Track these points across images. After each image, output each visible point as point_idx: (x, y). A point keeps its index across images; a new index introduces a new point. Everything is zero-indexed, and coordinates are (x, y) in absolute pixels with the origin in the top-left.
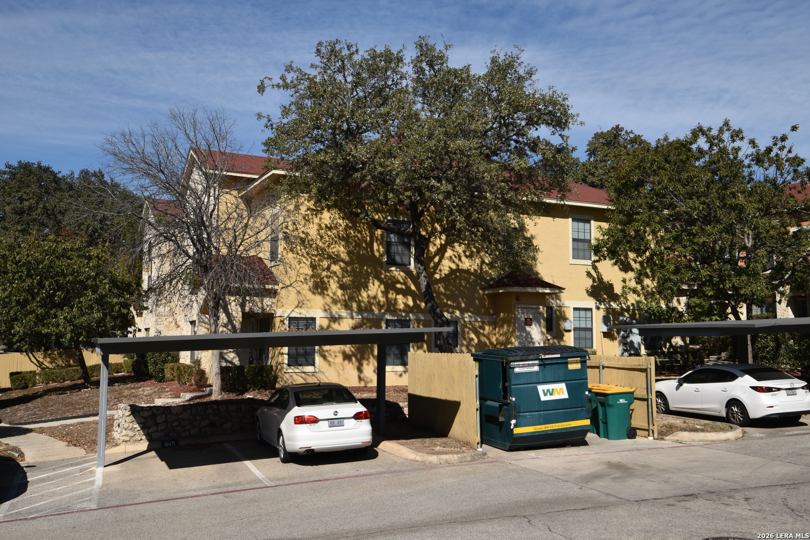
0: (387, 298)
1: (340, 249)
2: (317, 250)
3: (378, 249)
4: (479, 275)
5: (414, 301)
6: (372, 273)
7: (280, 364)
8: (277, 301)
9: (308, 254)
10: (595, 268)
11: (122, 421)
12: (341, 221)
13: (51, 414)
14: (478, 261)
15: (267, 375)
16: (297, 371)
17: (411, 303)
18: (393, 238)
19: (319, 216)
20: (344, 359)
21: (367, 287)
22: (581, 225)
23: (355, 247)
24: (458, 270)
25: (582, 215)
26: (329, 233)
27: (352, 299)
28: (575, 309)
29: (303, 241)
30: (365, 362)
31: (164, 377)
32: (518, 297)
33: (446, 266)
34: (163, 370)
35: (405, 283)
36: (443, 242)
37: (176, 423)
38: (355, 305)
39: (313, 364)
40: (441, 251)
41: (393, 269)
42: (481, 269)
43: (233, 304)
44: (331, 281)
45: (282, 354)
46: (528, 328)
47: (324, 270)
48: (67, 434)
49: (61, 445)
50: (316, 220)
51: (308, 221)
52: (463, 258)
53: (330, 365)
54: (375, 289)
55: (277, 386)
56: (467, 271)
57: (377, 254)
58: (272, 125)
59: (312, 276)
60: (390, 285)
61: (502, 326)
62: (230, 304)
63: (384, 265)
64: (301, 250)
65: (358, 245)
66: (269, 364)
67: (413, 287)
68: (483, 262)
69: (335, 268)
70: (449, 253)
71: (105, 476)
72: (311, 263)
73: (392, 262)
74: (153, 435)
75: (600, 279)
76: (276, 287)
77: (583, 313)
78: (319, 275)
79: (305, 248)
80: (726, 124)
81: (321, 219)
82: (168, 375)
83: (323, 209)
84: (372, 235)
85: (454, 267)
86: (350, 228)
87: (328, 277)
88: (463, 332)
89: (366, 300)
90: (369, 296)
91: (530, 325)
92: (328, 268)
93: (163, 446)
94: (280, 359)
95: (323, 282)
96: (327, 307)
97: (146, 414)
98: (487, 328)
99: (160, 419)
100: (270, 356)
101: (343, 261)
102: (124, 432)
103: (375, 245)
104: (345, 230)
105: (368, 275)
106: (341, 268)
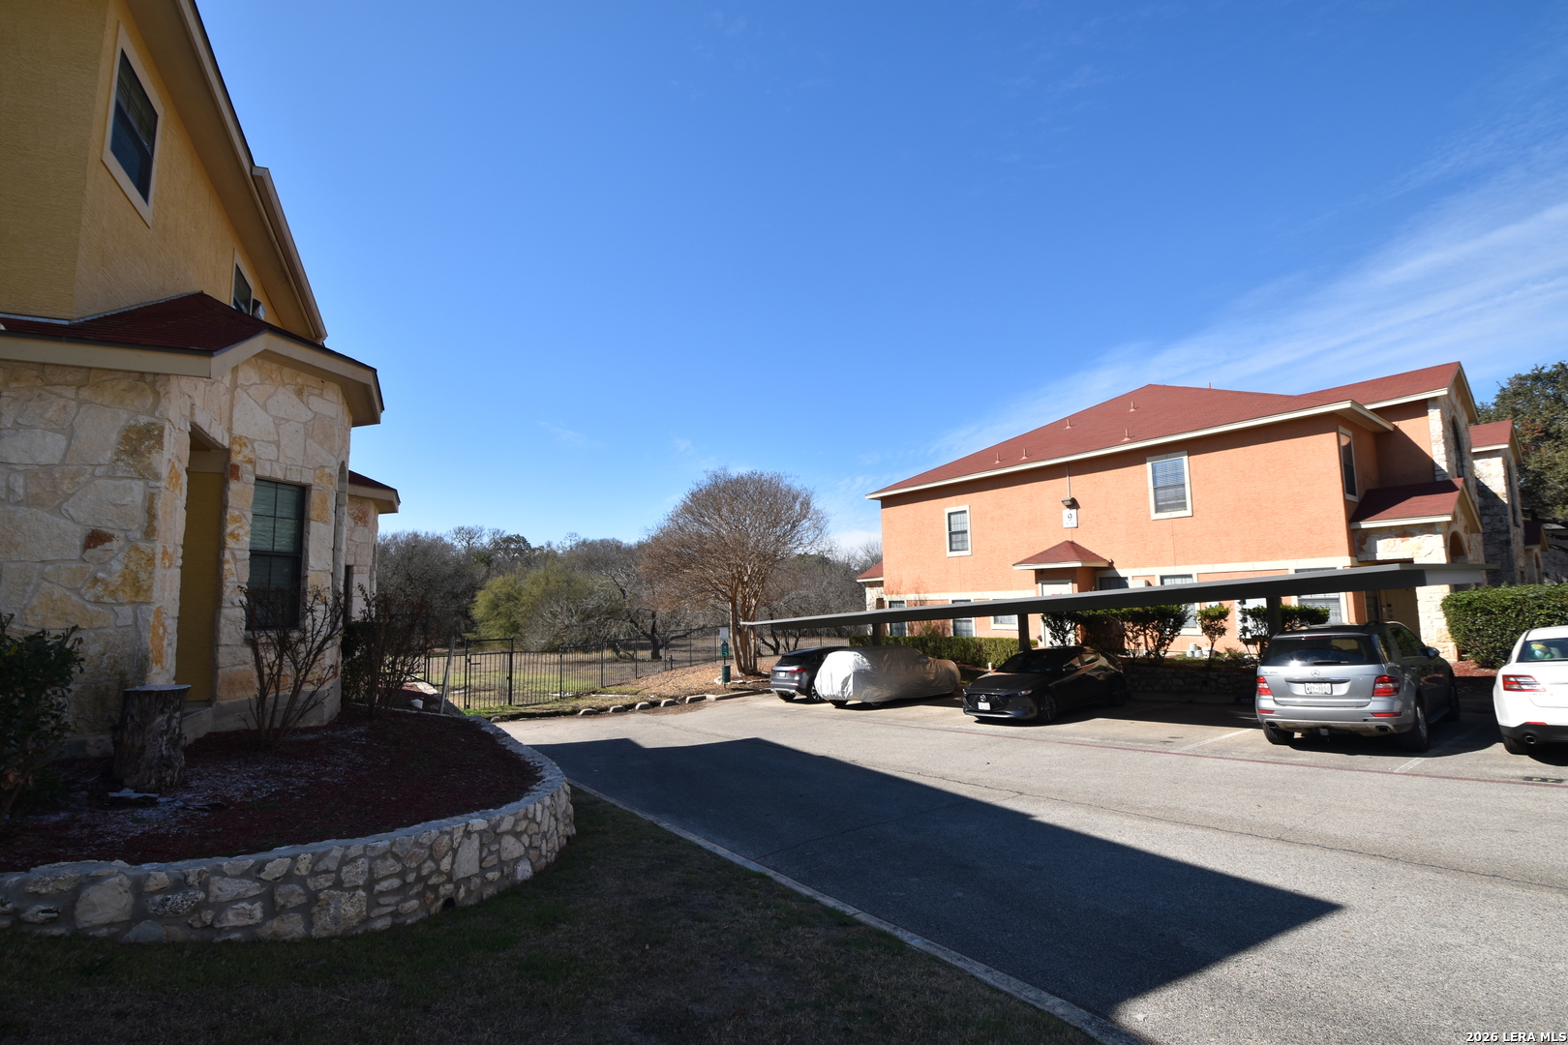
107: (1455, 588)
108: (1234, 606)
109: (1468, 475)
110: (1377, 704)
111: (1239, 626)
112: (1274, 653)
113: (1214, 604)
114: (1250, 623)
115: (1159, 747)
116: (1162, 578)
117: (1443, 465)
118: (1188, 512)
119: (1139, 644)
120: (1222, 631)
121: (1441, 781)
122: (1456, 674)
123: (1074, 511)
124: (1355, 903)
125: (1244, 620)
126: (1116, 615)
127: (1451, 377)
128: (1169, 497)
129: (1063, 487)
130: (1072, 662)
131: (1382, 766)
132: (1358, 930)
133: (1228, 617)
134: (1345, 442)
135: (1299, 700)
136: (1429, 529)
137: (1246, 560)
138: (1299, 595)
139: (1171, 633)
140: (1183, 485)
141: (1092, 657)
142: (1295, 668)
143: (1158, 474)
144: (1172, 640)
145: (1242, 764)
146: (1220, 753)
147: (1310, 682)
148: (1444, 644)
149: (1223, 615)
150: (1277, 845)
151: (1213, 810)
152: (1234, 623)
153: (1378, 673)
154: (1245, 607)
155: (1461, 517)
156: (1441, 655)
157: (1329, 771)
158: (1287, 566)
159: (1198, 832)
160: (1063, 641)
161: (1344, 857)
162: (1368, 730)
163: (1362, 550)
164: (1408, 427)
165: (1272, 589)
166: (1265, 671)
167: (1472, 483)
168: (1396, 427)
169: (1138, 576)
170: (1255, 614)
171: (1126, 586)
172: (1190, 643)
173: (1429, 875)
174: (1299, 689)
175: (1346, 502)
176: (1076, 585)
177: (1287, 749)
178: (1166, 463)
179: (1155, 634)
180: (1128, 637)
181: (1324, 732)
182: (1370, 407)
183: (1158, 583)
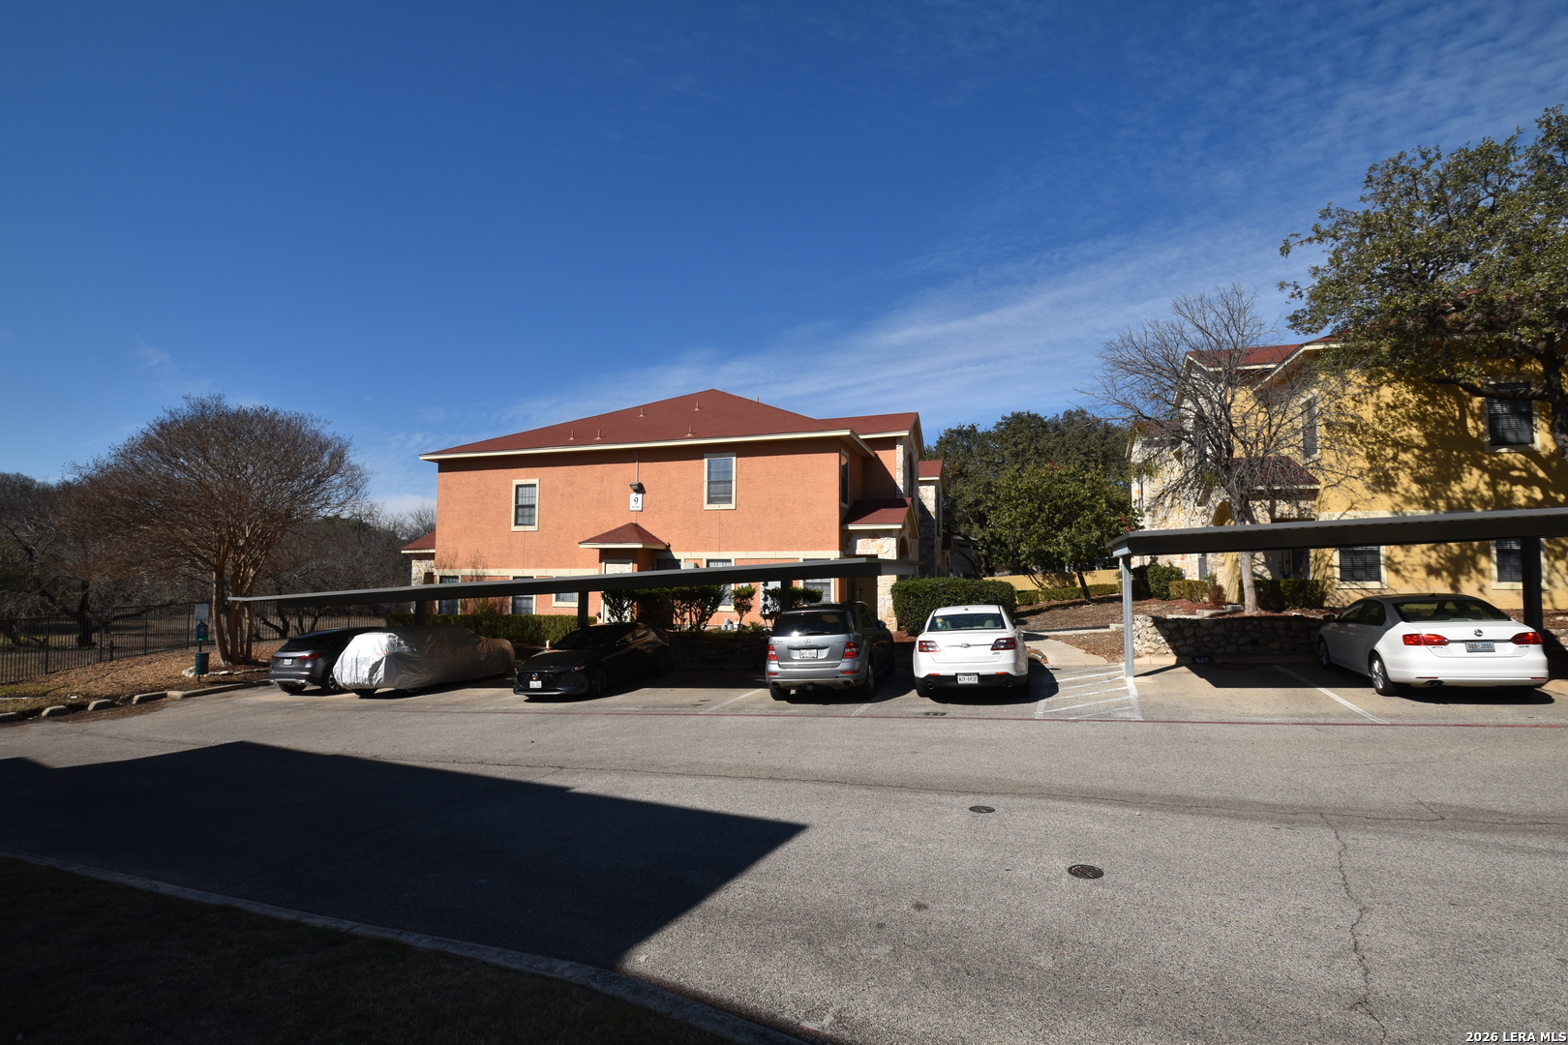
0: (1496, 491)
1: (1414, 432)
2: (1375, 436)
3: (1475, 427)
5: (1545, 493)
6: (1467, 459)
7: (1329, 578)
8: (1320, 503)
9: (1361, 442)
11: (1143, 632)
12: (1410, 396)
13: (1062, 625)
15: (1312, 592)
16: (1354, 587)
17: (1539, 496)
18: (1500, 409)
19: (1375, 393)
20: (1429, 575)
21: (1460, 478)
23: (1436, 428)
26: (1393, 413)
27: (1435, 495)
29: (1352, 428)
30: (1463, 579)
31: (1169, 595)
34: (1167, 588)
35: (1526, 469)
37: (1207, 639)
38: (1441, 503)
39: (1378, 578)
41: (1504, 450)
43: (1259, 509)
44: (1401, 474)
45: (1332, 566)
47: (1388, 461)
48: (1084, 642)
49: (1079, 653)
50: (1373, 400)
51: (1360, 402)
53: (1407, 582)
54: (1474, 480)
55: (1326, 604)
57: (1474, 433)
58: (1300, 293)
59: (1371, 470)
60: (1499, 473)
62: (1255, 510)
63: (1487, 446)
64: (1351, 439)
65: (1442, 423)
66: (1311, 577)
67: (1541, 474)
69: (1406, 457)
71: (1139, 686)
72: (1368, 453)
73: (1500, 441)
74: (1181, 649)
76: (1318, 487)
78: (1382, 467)
79: (1357, 435)
81: (1378, 397)
82: (1173, 592)
83: (1381, 385)
84: (1463, 407)
86: (1426, 403)
87: (1393, 469)
89: (1459, 495)
90: (1464, 491)
92: (1395, 458)
93: (1194, 662)
94: (1329, 572)
95: (1386, 475)
96: (1397, 509)
97: (1171, 626)
99: (1187, 633)
100: (1312, 568)
101: (1418, 447)
102: (1147, 644)
103: (1470, 423)
104: (1418, 406)
105: (1460, 462)
106: (1416, 457)
107: (900, 578)
108: (759, 587)
109: (915, 496)
110: (844, 665)
111: (762, 603)
112: (783, 626)
113: (745, 585)
114: (769, 602)
115: (690, 710)
116: (708, 561)
117: (901, 487)
118: (733, 506)
119: (685, 620)
120: (749, 608)
121: (878, 720)
122: (895, 640)
123: (640, 496)
124: (815, 822)
125: (765, 599)
126: (668, 594)
127: (911, 424)
128: (719, 491)
129: (632, 471)
130: (626, 637)
131: (844, 711)
132: (815, 843)
133: (755, 597)
134: (844, 462)
135: (796, 663)
136: (888, 533)
137: (771, 550)
138: (804, 580)
139: (711, 609)
140: (731, 482)
141: (644, 632)
142: (796, 638)
143: (712, 470)
144: (710, 616)
145: (751, 719)
146: (737, 711)
147: (803, 649)
148: (890, 619)
149: (751, 594)
150: (768, 783)
151: (725, 761)
152: (758, 601)
153: (847, 640)
154: (767, 588)
155: (908, 526)
156: (887, 627)
157: (810, 718)
158: (799, 556)
159: (711, 782)
160: (620, 618)
161: (812, 786)
162: (837, 684)
163: (847, 546)
164: (883, 455)
165: (786, 573)
166: (775, 640)
167: (916, 502)
168: (876, 455)
169: (689, 558)
170: (772, 594)
171: (679, 567)
172: (725, 617)
173: (864, 792)
174: (796, 655)
175: (841, 508)
176: (636, 565)
177: (784, 703)
178: (720, 460)
179: (698, 610)
180: (676, 614)
181: (810, 688)
182: (862, 437)
183: (704, 566)
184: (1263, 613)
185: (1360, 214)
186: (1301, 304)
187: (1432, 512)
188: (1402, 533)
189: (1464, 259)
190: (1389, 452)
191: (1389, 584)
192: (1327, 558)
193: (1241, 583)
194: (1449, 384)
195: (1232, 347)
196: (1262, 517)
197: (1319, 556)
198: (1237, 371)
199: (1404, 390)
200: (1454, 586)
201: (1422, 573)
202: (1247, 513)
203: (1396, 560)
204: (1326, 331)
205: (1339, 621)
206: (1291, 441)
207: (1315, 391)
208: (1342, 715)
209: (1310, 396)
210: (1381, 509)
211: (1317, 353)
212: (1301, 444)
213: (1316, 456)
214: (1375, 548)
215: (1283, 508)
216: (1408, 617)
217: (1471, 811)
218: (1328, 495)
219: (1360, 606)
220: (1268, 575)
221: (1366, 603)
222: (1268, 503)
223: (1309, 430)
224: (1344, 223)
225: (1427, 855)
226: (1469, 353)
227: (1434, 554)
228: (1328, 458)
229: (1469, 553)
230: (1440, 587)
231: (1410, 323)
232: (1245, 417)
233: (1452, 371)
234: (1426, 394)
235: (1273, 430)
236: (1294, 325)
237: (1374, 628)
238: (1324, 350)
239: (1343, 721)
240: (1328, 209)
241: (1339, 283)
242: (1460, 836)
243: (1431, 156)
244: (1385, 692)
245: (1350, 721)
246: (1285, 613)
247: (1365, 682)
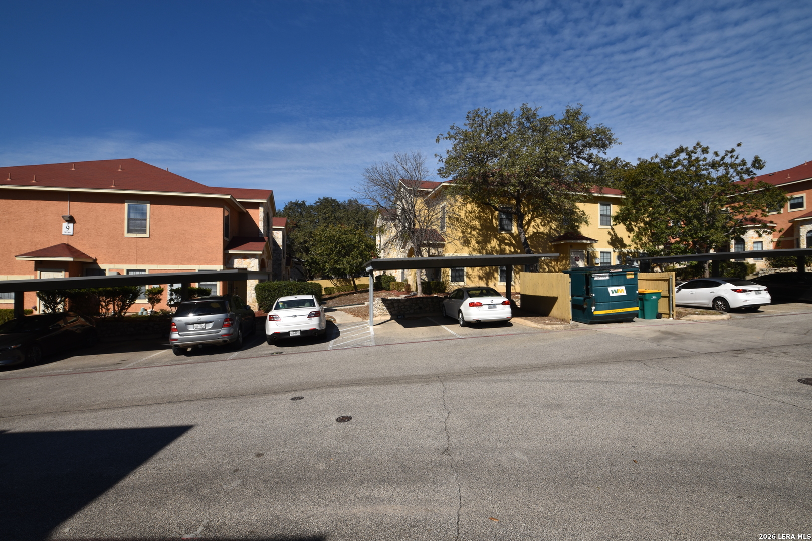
0: (500, 248)
1: (476, 223)
2: (465, 224)
3: (495, 223)
4: (549, 235)
5: (514, 249)
6: (492, 235)
7: (447, 280)
8: (445, 250)
9: (460, 226)
10: (612, 229)
11: (378, 305)
12: (476, 209)
13: (344, 303)
14: (548, 228)
15: (441, 286)
16: (456, 284)
17: (513, 250)
18: (503, 217)
19: (465, 206)
20: (479, 279)
21: (490, 242)
22: (605, 207)
23: (484, 222)
24: (538, 233)
25: (606, 202)
26: (471, 215)
27: (483, 248)
28: (601, 252)
29: (457, 219)
30: (489, 281)
31: (390, 288)
32: (572, 246)
33: (531, 231)
34: (389, 285)
35: (510, 240)
36: (530, 218)
37: (403, 307)
38: (484, 252)
39: (463, 281)
40: (529, 223)
41: (503, 232)
42: (550, 232)
43: (424, 251)
44: (472, 240)
45: (448, 276)
46: (577, 263)
47: (468, 234)
48: (353, 311)
49: (351, 316)
50: (464, 209)
51: (460, 209)
52: (540, 227)
53: (472, 282)
54: (494, 243)
55: (446, 291)
56: (543, 233)
57: (495, 225)
58: (442, 160)
59: (463, 237)
60: (502, 241)
61: (562, 261)
62: (422, 251)
63: (499, 231)
64: (456, 224)
65: (485, 220)
66: (441, 280)
67: (514, 242)
68: (551, 228)
69: (474, 233)
70: (533, 224)
71: (375, 330)
72: (462, 230)
73: (503, 229)
74: (393, 312)
75: (615, 235)
76: (445, 243)
77: (605, 255)
78: (466, 236)
79: (459, 223)
80: (698, 144)
81: (466, 208)
82: (392, 287)
83: (467, 203)
84: (492, 215)
85: (535, 231)
86: (481, 212)
87: (470, 237)
88: (541, 265)
89: (490, 249)
90: (491, 247)
91: (578, 261)
92: (470, 233)
93: (398, 318)
94: (447, 278)
95: (468, 240)
96: (470, 253)
97: (389, 302)
98: (553, 263)
99: (395, 305)
100: (442, 277)
101: (478, 229)
102: (379, 310)
103: (494, 221)
104: (479, 213)
105: (490, 236)
106: (477, 233)
107: (260, 281)
108: (167, 287)
109: (270, 237)
110: (223, 331)
111: (169, 297)
112: (183, 310)
113: (156, 286)
114: (174, 296)
115: (113, 367)
116: (128, 271)
117: (262, 231)
118: (147, 236)
119: (110, 309)
120: (159, 300)
121: (244, 360)
122: (256, 315)
123: (71, 225)
124: (199, 423)
125: (171, 294)
126: (94, 292)
127: (268, 196)
128: (137, 224)
129: (65, 207)
130: (59, 322)
131: (223, 358)
132: (198, 434)
133: (163, 293)
134: (226, 214)
135: (191, 332)
136: (253, 256)
137: (176, 264)
138: (199, 282)
139: (130, 302)
140: (146, 220)
141: (75, 318)
142: (191, 317)
143: (131, 211)
144: (129, 306)
145: (159, 368)
146: (148, 365)
147: (196, 324)
148: (254, 304)
149: (160, 291)
150: (169, 405)
151: (138, 396)
152: (166, 295)
153: (225, 317)
154: (173, 288)
155: (265, 253)
156: (251, 308)
157: (200, 364)
158: (196, 268)
159: (126, 410)
160: (53, 310)
161: (198, 403)
162: (219, 342)
163: (228, 263)
164: (251, 212)
165: (186, 279)
166: (177, 319)
167: (271, 240)
168: (247, 212)
169: (111, 268)
170: (176, 291)
171: (104, 274)
172: (141, 306)
173: (232, 400)
174: (191, 327)
175: (224, 241)
176: (67, 273)
177: (184, 356)
178: (138, 205)
179: (119, 303)
180: (102, 305)
181: (200, 346)
182: (238, 200)
183: (125, 273)
184: (424, 295)
185: (464, 131)
186: (442, 165)
187: (481, 255)
188: (471, 262)
189: (496, 157)
190: (469, 231)
191: (467, 283)
192: (447, 272)
193: (416, 283)
194: (488, 205)
195: (416, 179)
196: (425, 255)
197: (444, 271)
198: (418, 190)
199: (474, 206)
200: (487, 284)
201: (477, 279)
202: (419, 253)
203: (469, 273)
204: (450, 178)
205: (449, 298)
206: (436, 223)
207: (445, 203)
208: (448, 336)
209: (443, 205)
210: (465, 253)
211: (446, 187)
212: (439, 225)
213: (445, 230)
214: (463, 268)
215: (433, 251)
216: (471, 296)
217: (485, 368)
218: (448, 246)
219: (456, 292)
220: (426, 279)
221: (458, 290)
222: (427, 249)
223: (443, 219)
224: (458, 133)
225: (471, 388)
226: (495, 194)
227: (481, 271)
228: (448, 231)
229: (492, 271)
230: (482, 284)
231: (477, 179)
232: (420, 211)
233: (489, 200)
234: (482, 208)
235: (430, 217)
236: (440, 174)
237: (461, 300)
238: (449, 186)
239: (449, 338)
240: (453, 126)
241: (455, 158)
242: (482, 378)
243: (488, 112)
244: (463, 326)
245: (452, 338)
246: (432, 295)
247: (456, 322)
